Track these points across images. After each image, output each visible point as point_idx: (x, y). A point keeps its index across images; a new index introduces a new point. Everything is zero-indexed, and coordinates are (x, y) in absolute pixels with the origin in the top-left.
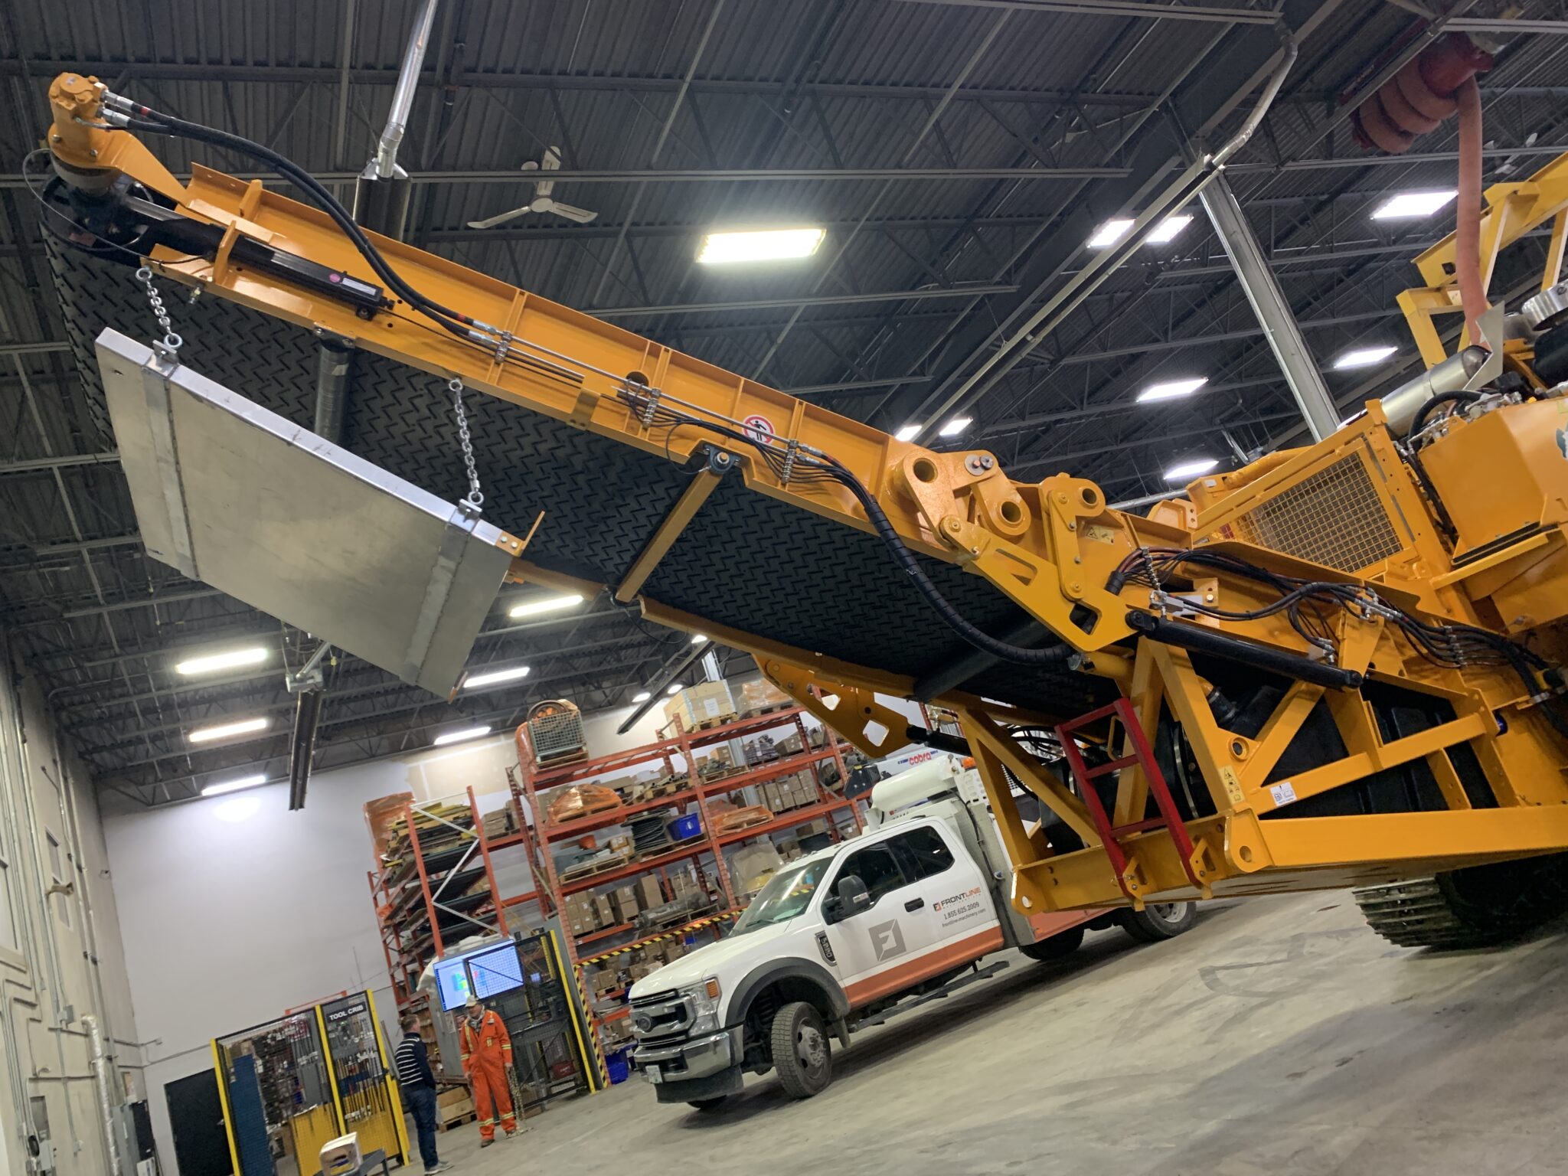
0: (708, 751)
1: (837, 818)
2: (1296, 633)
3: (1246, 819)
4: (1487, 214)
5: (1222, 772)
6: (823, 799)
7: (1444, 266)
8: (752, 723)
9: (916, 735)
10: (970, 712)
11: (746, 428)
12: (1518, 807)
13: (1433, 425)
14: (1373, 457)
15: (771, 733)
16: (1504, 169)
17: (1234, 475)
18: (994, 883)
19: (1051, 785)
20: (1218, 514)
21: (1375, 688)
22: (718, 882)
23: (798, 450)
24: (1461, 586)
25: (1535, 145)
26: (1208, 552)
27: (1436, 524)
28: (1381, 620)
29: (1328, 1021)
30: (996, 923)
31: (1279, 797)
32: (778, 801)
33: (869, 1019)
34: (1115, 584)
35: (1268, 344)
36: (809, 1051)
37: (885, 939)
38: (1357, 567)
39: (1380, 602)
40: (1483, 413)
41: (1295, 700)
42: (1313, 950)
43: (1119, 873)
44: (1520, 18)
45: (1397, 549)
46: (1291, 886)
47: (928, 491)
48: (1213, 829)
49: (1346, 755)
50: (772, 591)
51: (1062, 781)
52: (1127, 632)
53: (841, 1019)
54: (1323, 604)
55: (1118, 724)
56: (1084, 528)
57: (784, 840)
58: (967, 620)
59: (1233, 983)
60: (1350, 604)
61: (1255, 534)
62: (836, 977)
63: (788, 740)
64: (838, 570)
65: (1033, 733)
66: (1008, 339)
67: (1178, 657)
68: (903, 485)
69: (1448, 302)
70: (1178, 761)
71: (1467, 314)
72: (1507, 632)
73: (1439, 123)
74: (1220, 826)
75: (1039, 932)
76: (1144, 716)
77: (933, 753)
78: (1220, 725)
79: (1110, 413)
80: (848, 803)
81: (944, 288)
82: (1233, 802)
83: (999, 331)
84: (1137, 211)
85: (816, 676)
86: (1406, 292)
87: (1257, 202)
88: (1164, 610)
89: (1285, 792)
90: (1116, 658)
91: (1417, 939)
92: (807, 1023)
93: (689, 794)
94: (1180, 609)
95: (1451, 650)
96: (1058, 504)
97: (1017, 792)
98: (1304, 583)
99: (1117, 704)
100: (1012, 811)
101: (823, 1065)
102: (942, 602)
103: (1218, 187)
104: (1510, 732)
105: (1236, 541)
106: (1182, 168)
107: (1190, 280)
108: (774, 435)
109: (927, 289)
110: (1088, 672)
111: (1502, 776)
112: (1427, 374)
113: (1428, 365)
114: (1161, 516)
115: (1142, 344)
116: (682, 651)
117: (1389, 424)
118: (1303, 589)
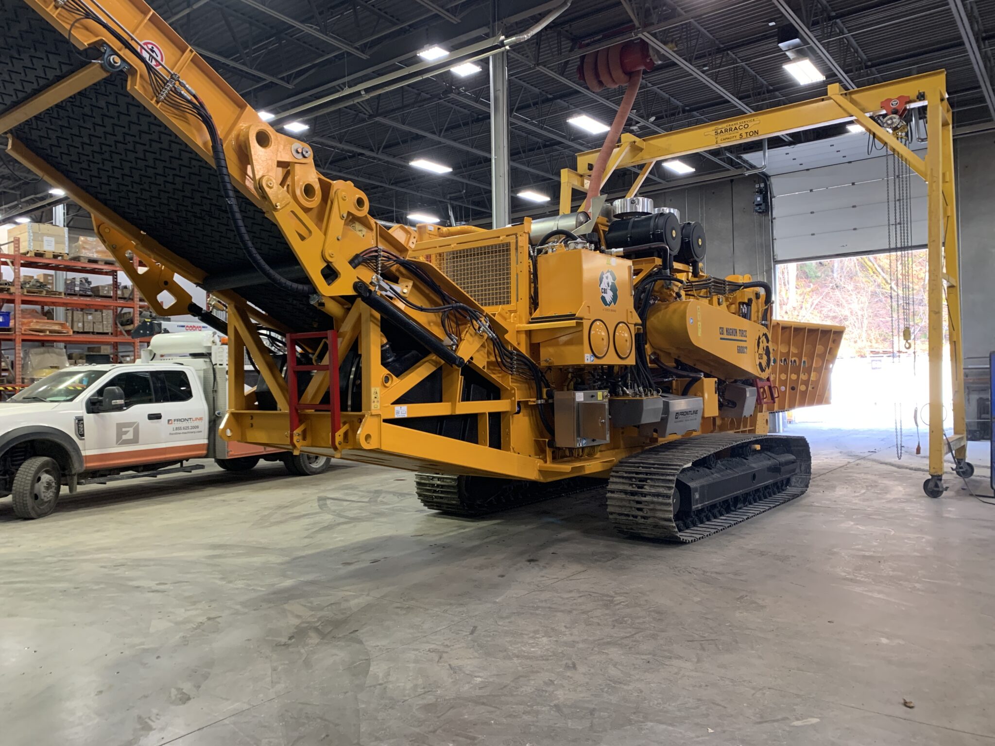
0: (37, 274)
1: (120, 348)
2: (442, 328)
3: (376, 419)
4: (618, 146)
5: (373, 390)
6: (115, 333)
7: (589, 164)
8: (79, 265)
9: (194, 310)
10: (236, 307)
11: (142, 47)
12: (509, 453)
13: (550, 244)
14: (517, 249)
15: (90, 277)
16: (635, 128)
17: (445, 229)
18: (213, 418)
19: (271, 368)
20: (427, 247)
21: (469, 371)
22: (13, 364)
23: (177, 83)
24: (529, 333)
25: (652, 123)
26: (414, 265)
27: (531, 297)
28: (486, 336)
29: (375, 538)
30: (206, 441)
31: (398, 413)
32: (80, 325)
33: (96, 479)
34: (355, 262)
35: (490, 165)
36: (43, 489)
37: (126, 432)
38: (485, 305)
39: (489, 326)
40: (575, 248)
41: (427, 363)
42: (384, 500)
43: (292, 430)
44: (675, 52)
45: (508, 303)
46: (386, 463)
47: (261, 153)
48: (355, 420)
49: (441, 401)
50: (123, 175)
51: (279, 367)
52: (352, 292)
53: (74, 475)
54: (461, 317)
55: (326, 345)
56: (350, 221)
57: (76, 351)
58: (256, 248)
59: (333, 508)
60: (475, 322)
61: (442, 266)
62: (81, 448)
63: (103, 287)
64: (178, 180)
65: (273, 334)
66: (350, 87)
67: (375, 318)
68: (245, 142)
69: (583, 185)
70: (352, 377)
71: (588, 196)
72: (539, 364)
73: (617, 86)
74: (360, 419)
75: (231, 453)
76: (342, 345)
77: (204, 327)
78: (382, 364)
79: (393, 164)
80: (132, 341)
81: (321, 32)
82: (373, 408)
83: (346, 79)
84: (452, 49)
85: (135, 247)
86: (566, 169)
87: (516, 80)
88: (377, 287)
89: (403, 411)
90: (340, 306)
91: (437, 506)
92: (47, 472)
93: (8, 297)
94: (386, 291)
95: (511, 364)
96: (340, 200)
97: (248, 367)
98: (456, 302)
99: (329, 333)
100: (240, 376)
101: (50, 501)
102: (243, 230)
103: (501, 58)
104: (521, 414)
105: (431, 264)
106: (487, 36)
107: (465, 106)
108: (163, 63)
109: (311, 27)
110: (320, 308)
111: (508, 434)
112: (559, 217)
113: (561, 213)
114: (397, 232)
115: (426, 131)
116: (38, 196)
117: (531, 235)
118: (454, 305)
